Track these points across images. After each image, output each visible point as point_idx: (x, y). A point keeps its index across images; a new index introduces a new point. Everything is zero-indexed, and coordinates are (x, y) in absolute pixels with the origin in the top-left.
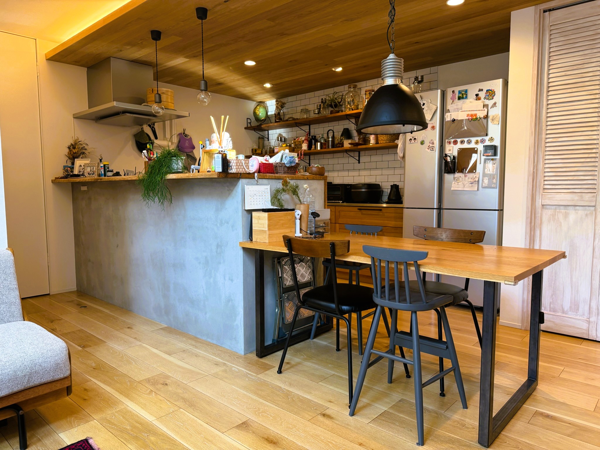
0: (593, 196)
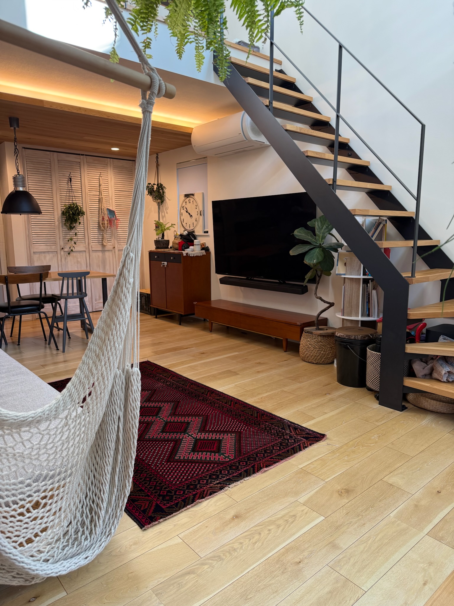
0: (55, 247)
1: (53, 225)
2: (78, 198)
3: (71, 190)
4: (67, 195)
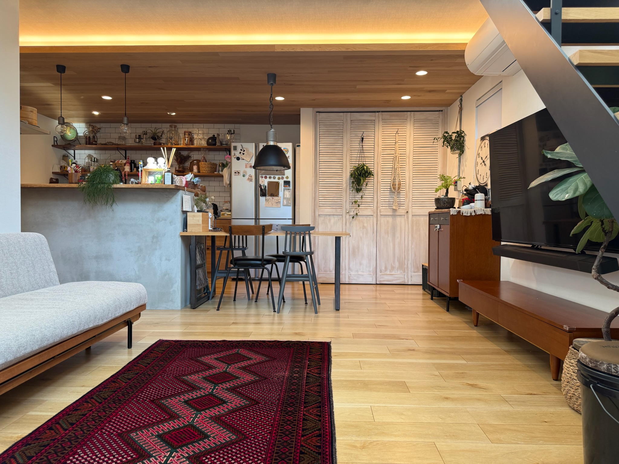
0: (341, 210)
1: (341, 187)
2: (370, 158)
3: (362, 151)
4: (359, 156)
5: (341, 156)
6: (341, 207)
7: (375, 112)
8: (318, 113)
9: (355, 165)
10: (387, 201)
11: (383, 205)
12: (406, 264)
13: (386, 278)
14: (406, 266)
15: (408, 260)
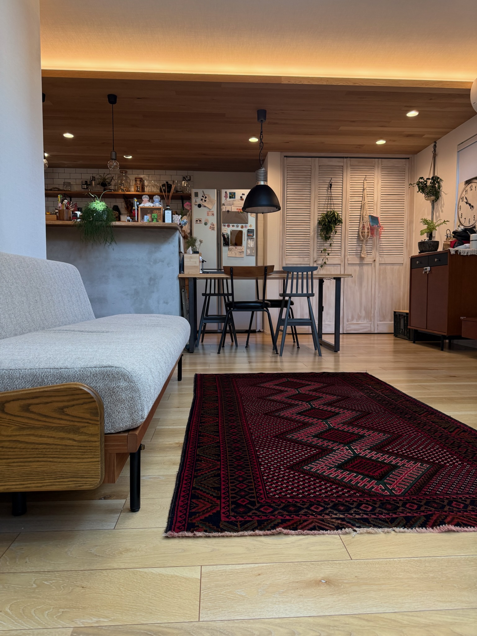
0: (309, 259)
1: (308, 236)
2: (338, 205)
3: (330, 198)
4: (326, 203)
5: (309, 203)
6: (308, 255)
7: (343, 158)
8: (286, 158)
9: (323, 212)
10: (355, 249)
11: (351, 254)
12: (373, 312)
13: (353, 327)
14: (372, 315)
15: (375, 309)
